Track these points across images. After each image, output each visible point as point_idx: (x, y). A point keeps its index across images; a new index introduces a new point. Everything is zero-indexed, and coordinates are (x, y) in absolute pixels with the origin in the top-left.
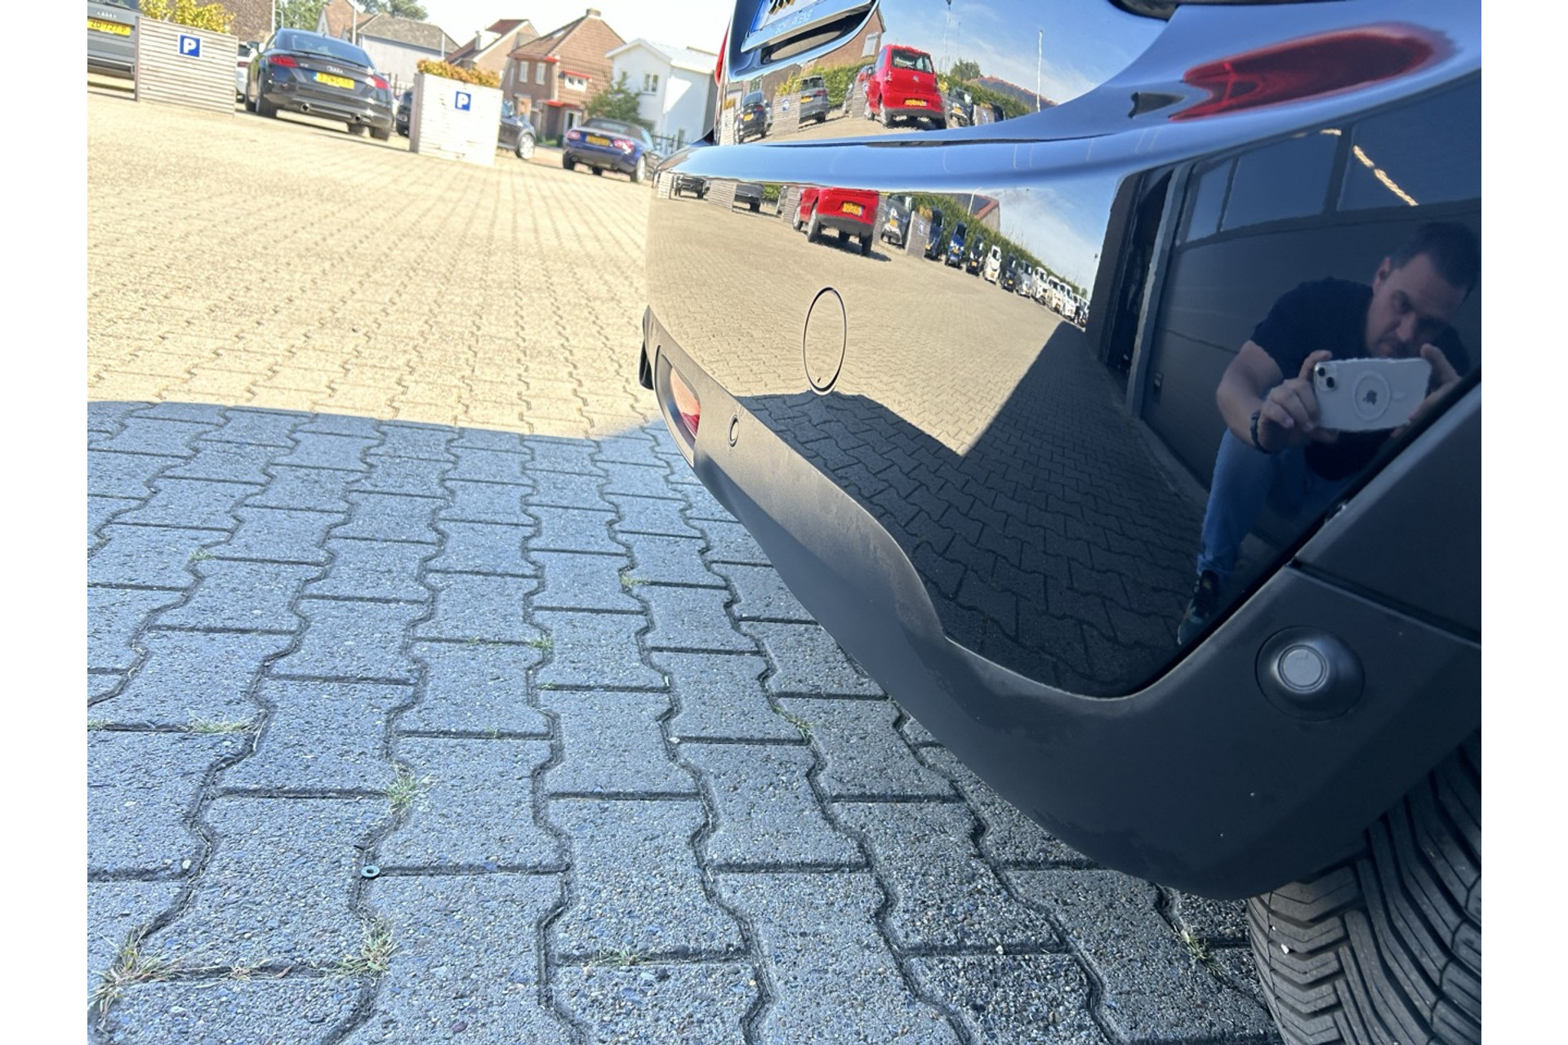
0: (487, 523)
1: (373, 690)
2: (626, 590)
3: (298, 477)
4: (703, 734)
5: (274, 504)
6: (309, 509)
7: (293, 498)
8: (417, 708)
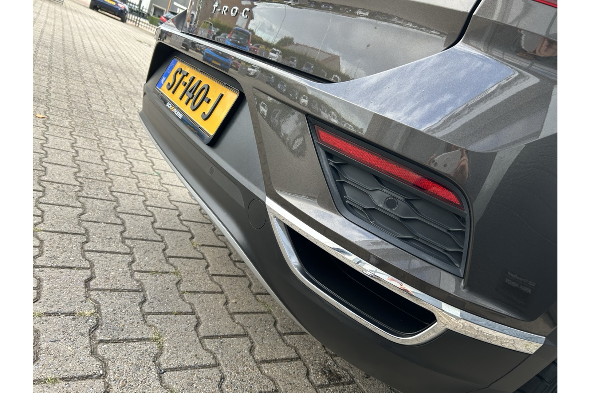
0: (136, 215)
1: (130, 295)
2: (195, 248)
3: (54, 188)
4: (240, 311)
5: (52, 202)
6: (68, 206)
7: (58, 200)
8: (147, 303)
